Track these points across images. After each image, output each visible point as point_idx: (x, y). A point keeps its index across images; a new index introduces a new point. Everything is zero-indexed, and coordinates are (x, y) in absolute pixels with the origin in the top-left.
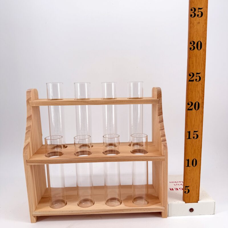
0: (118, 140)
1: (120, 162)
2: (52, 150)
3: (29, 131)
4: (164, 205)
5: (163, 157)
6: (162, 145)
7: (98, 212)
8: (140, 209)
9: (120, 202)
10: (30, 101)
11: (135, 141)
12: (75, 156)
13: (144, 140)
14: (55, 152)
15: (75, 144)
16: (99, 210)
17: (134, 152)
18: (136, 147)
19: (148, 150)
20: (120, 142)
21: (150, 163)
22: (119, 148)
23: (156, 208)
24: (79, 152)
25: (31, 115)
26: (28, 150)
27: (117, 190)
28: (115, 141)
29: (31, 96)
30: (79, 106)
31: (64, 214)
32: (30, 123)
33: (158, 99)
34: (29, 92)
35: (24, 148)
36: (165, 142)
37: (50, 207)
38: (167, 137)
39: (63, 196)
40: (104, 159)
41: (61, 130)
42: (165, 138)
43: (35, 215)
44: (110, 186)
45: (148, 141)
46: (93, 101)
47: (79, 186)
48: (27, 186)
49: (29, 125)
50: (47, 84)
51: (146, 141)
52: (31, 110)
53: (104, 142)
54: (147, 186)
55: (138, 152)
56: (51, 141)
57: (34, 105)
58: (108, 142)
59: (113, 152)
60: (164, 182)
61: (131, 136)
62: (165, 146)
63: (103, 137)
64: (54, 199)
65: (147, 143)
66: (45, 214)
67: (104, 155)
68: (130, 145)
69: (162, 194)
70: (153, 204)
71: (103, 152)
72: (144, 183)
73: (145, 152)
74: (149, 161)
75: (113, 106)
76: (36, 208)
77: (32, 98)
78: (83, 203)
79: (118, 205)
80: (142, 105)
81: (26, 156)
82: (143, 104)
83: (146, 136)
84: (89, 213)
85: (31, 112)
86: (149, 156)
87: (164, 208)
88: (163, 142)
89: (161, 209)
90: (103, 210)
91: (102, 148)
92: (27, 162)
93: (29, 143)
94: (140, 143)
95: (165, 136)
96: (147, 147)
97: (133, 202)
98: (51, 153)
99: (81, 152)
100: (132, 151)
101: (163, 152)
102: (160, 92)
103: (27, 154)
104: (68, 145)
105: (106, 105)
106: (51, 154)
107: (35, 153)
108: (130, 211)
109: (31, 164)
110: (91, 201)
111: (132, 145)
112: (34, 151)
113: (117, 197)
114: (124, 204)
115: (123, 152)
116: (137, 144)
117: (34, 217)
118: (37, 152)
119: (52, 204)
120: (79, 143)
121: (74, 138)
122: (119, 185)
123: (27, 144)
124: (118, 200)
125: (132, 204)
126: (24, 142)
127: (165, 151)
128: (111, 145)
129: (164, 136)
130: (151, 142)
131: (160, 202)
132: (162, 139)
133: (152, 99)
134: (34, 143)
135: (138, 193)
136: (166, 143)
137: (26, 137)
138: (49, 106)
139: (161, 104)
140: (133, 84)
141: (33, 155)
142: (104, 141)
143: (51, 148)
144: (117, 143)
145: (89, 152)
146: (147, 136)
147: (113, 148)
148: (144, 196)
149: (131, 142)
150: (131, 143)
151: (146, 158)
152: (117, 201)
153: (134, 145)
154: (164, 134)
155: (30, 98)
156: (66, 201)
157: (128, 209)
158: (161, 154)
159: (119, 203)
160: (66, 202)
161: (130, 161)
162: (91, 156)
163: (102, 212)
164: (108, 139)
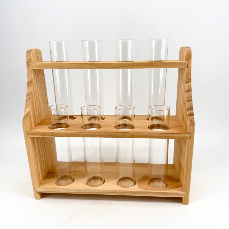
0: (133, 112)
1: (135, 139)
2: (58, 121)
3: (30, 98)
4: (185, 190)
5: (189, 135)
6: (188, 120)
7: (108, 193)
8: (156, 192)
9: (134, 182)
10: (30, 63)
11: (155, 115)
12: (82, 129)
13: (166, 114)
14: (59, 124)
15: (82, 115)
16: (109, 190)
17: (152, 127)
18: (156, 122)
19: (170, 126)
20: (135, 115)
21: (172, 142)
22: (134, 123)
23: (176, 193)
24: (88, 124)
25: (32, 80)
26: (28, 120)
27: (131, 168)
28: (130, 114)
29: (32, 57)
30: (89, 70)
31: (70, 192)
32: (31, 90)
33: (187, 62)
34: (29, 52)
35: (24, 118)
36: (192, 116)
37: (56, 184)
38: (195, 111)
39: (70, 172)
40: (116, 134)
41: (68, 98)
42: (193, 111)
43: (39, 191)
44: (122, 163)
45: (171, 115)
46: (103, 64)
47: (88, 160)
48: (29, 160)
49: (29, 91)
50: (49, 42)
51: (167, 115)
52: (32, 74)
53: (116, 115)
54: (167, 166)
55: (158, 128)
56: (57, 111)
57: (35, 68)
58: (121, 115)
59: (127, 127)
60: (187, 164)
61: (149, 108)
62: (192, 122)
63: (115, 108)
64: (60, 175)
65: (169, 116)
66: (49, 192)
67: (116, 130)
68: (148, 119)
69: (184, 177)
70: (173, 188)
71: (115, 126)
72: (163, 162)
73: (165, 127)
74: (170, 139)
75: (129, 70)
76: (40, 184)
77: (32, 59)
78: (92, 180)
79: (132, 186)
80: (165, 69)
81: (26, 127)
82: (167, 69)
83: (168, 108)
84: (98, 193)
85: (32, 77)
86: (171, 134)
87: (185, 194)
88: (190, 117)
89: (182, 195)
90: (114, 191)
91: (114, 121)
92: (27, 134)
93: (29, 112)
94: (160, 117)
95: (193, 109)
96: (169, 122)
97: (149, 184)
98: (56, 124)
99: (89, 124)
100: (149, 126)
101: (189, 129)
102: (189, 53)
103: (27, 125)
104: (76, 117)
105: (121, 69)
106: (55, 126)
107: (39, 124)
108: (145, 194)
109: (33, 137)
110: (101, 179)
111: (150, 119)
112: (37, 121)
113: (130, 176)
114: (138, 186)
115: (138, 127)
116: (157, 118)
117: (38, 193)
118: (41, 123)
119: (58, 181)
120: (89, 114)
121: (81, 108)
122: (133, 162)
123: (27, 113)
124: (132, 180)
125: (148, 186)
126: (24, 111)
127: (191, 127)
128: (125, 118)
129: (191, 108)
130: (175, 116)
131: (181, 186)
132: (188, 112)
133: (179, 62)
134: (37, 112)
135: (155, 173)
136: (194, 118)
137: (26, 105)
138: (54, 70)
139: (191, 68)
140: (156, 42)
141: (36, 126)
142: (116, 112)
143: (57, 119)
144: (132, 116)
145: (98, 125)
146: (170, 108)
147: (127, 121)
148: (162, 178)
149: (149, 115)
150: (149, 117)
151: (166, 135)
152: (130, 181)
153: (152, 119)
154: (191, 106)
155: (31, 59)
156: (73, 177)
157: (142, 192)
158: (186, 131)
159: (133, 184)
160: (73, 179)
161: (147, 138)
162: (100, 130)
163: (113, 193)
164: (121, 111)
